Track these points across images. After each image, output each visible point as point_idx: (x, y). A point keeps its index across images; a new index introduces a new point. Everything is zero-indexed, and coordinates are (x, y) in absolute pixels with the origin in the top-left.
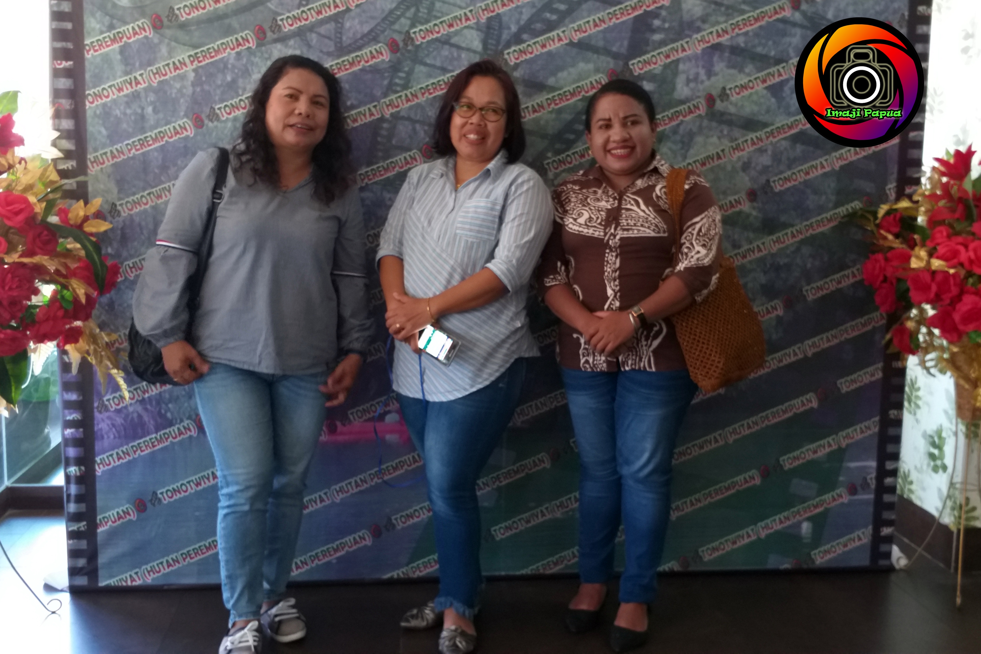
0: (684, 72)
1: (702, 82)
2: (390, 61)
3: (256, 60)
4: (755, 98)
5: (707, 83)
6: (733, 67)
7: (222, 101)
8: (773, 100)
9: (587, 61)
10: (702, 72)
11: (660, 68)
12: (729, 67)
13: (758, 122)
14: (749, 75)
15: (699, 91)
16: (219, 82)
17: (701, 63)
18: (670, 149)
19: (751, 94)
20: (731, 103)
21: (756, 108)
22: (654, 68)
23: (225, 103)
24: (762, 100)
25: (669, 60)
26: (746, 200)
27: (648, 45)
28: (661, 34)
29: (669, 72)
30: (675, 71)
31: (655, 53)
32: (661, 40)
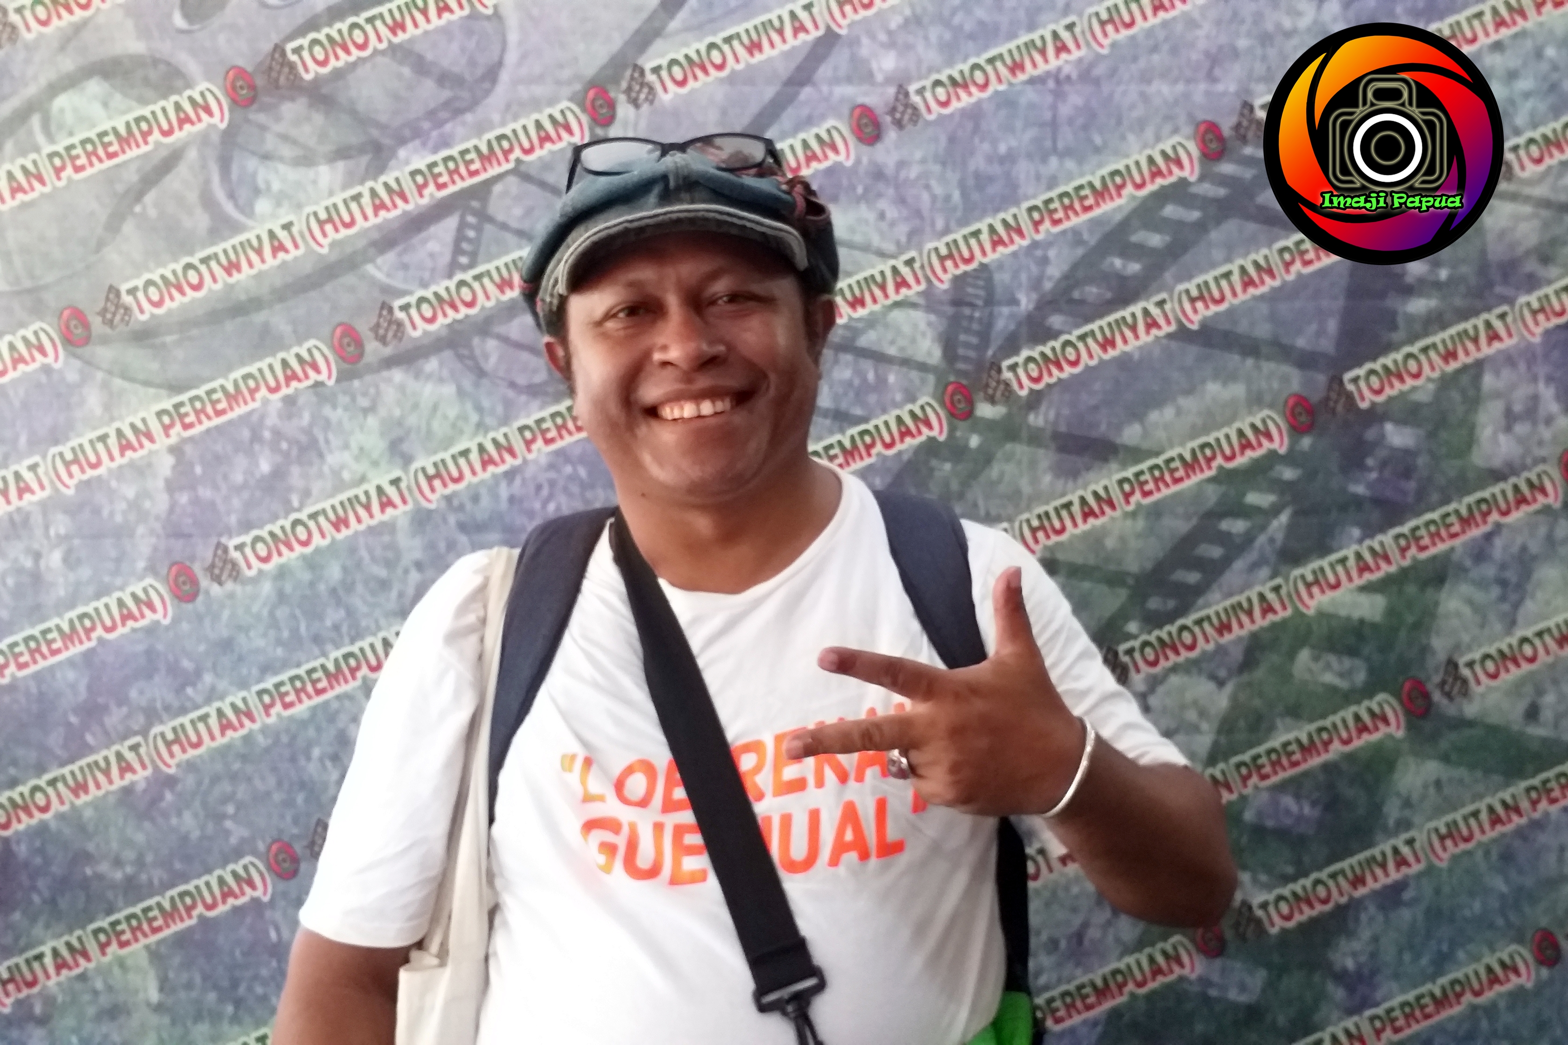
0: (1498, 395)
1: (1550, 420)
3: (335, 415)
5: (1562, 422)
7: (246, 526)
9: (1228, 377)
10: (1547, 393)
11: (1431, 386)
15: (1541, 443)
16: (238, 478)
17: (1543, 370)
18: (1470, 602)
22: (1414, 389)
23: (255, 532)
25: (1453, 366)
27: (1394, 327)
28: (1428, 296)
29: (1456, 396)
30: (1471, 393)
31: (1414, 349)
32: (1430, 312)
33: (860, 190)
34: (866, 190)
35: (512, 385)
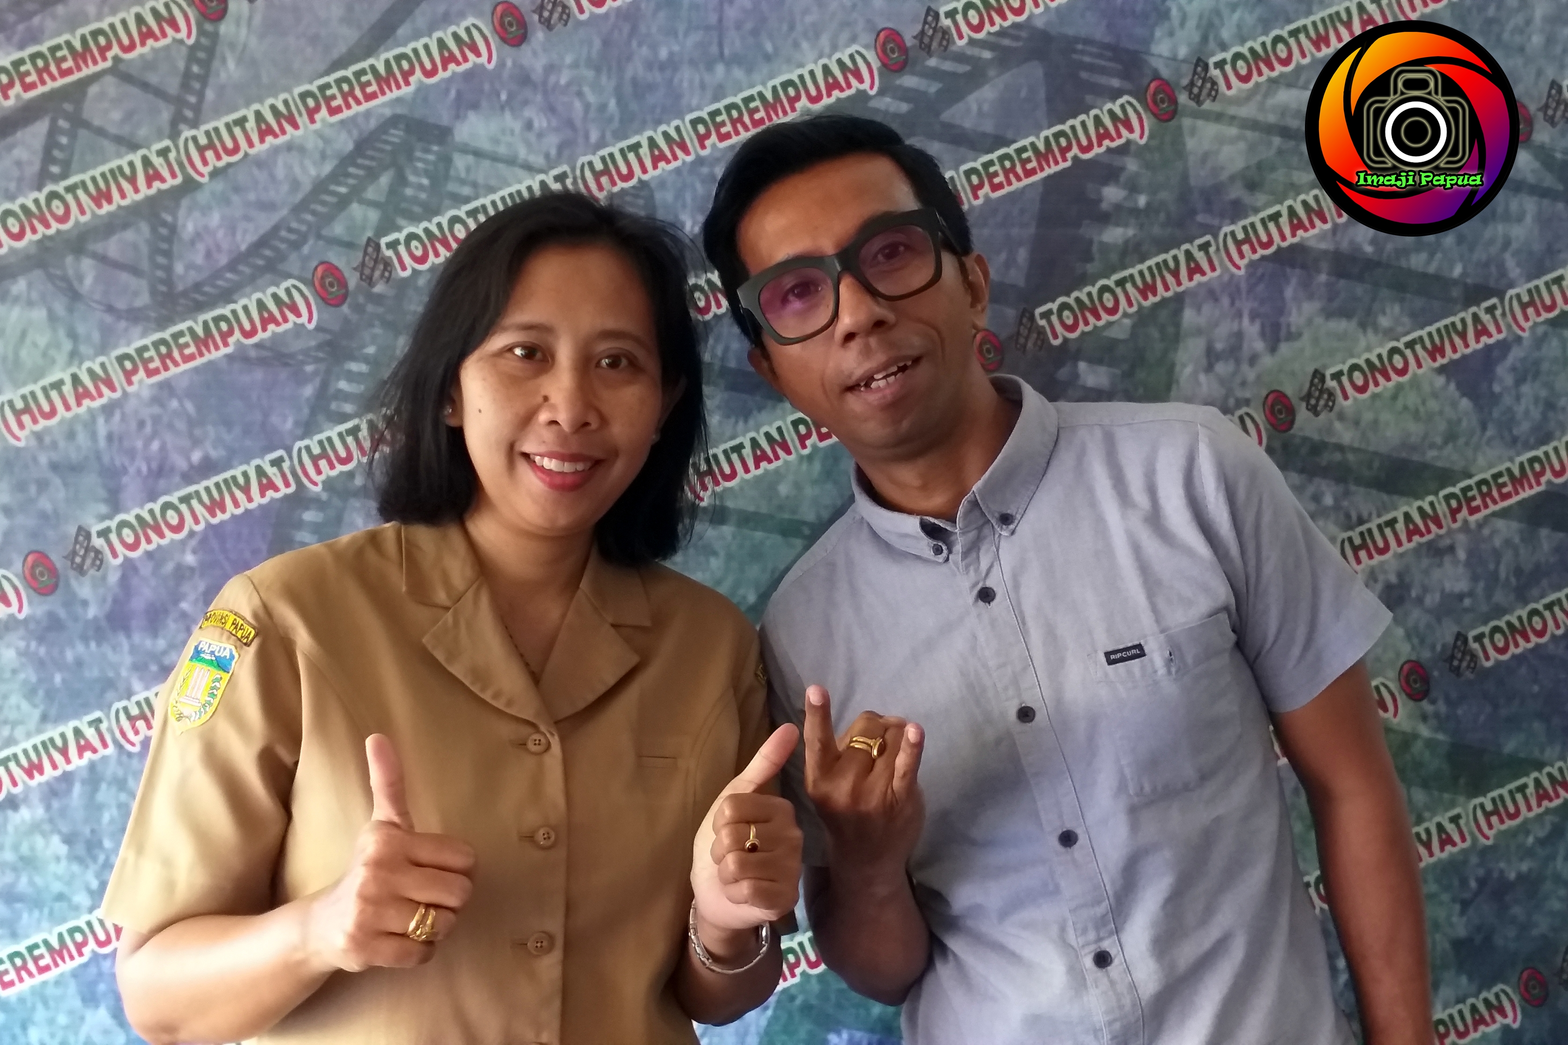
0: (1199, 332)
1: (1253, 360)
2: (318, 329)
4: (1411, 399)
5: (1267, 361)
6: (1345, 313)
8: (1465, 403)
10: (1251, 330)
11: (1127, 322)
12: (1329, 314)
13: (1425, 466)
14: (1390, 334)
15: (1244, 384)
17: (1246, 306)
19: (1399, 387)
20: (1341, 417)
21: (1415, 429)
22: (1110, 324)
24: (1433, 405)
25: (1152, 300)
26: (1401, 698)
27: (1088, 257)
28: (1126, 225)
29: (1155, 333)
30: (1171, 330)
31: (1110, 282)
32: (1126, 242)
33: (504, 97)
34: (511, 96)
35: (110, 309)
